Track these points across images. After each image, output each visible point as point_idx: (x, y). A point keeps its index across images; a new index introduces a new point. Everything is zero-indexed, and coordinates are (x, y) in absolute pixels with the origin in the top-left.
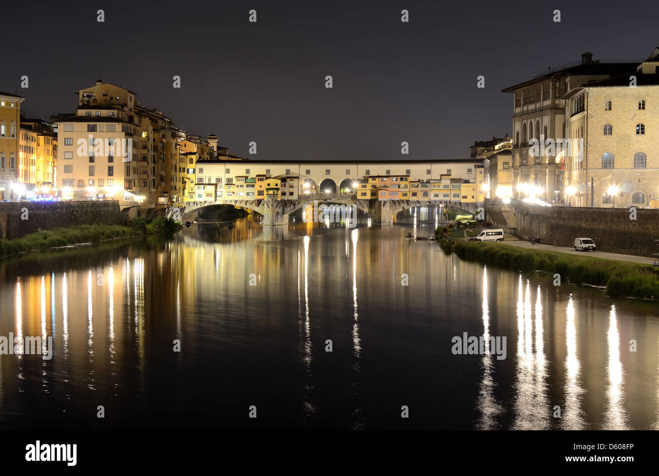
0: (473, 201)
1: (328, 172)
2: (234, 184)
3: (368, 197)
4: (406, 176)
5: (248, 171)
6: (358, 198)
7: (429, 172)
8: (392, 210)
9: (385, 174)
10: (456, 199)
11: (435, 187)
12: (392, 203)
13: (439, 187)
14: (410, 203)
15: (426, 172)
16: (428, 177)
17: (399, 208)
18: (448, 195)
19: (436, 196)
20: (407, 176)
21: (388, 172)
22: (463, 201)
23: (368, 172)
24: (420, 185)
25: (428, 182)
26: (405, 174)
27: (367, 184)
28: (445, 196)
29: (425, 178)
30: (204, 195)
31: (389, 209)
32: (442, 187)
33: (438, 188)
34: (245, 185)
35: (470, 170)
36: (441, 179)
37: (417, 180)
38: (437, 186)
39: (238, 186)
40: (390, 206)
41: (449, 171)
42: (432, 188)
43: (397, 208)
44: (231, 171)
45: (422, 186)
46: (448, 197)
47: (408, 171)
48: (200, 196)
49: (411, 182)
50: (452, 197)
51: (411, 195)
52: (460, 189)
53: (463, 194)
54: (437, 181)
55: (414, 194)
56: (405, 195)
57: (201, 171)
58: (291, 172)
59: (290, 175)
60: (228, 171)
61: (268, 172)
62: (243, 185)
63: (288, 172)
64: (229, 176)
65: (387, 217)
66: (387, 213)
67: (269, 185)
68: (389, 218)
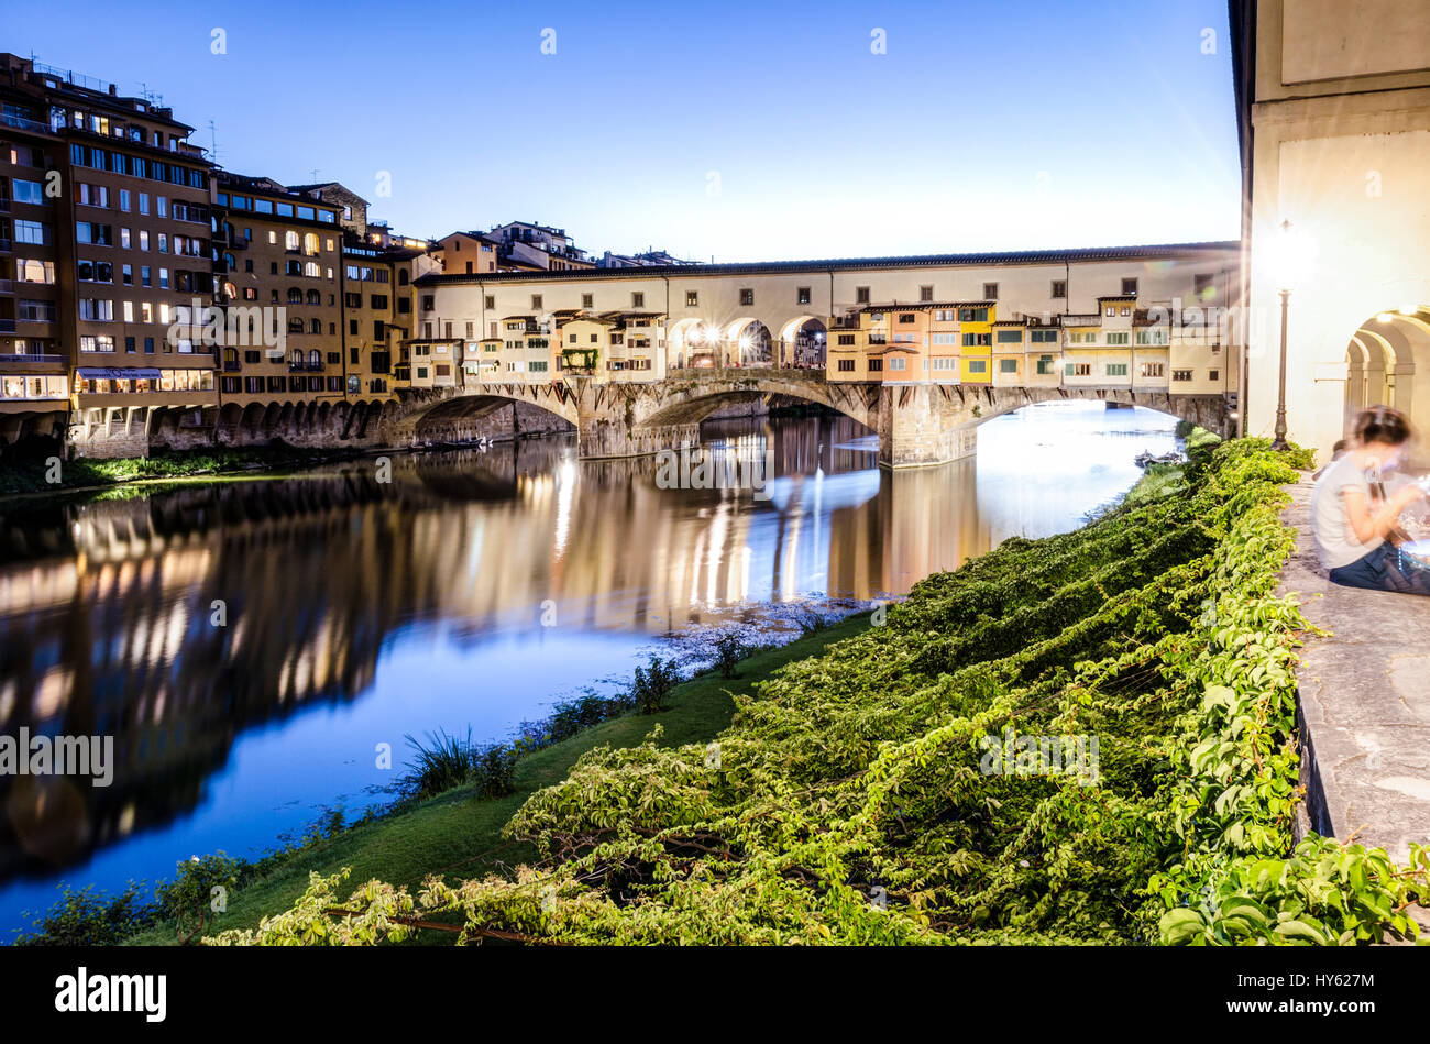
0: (1216, 388)
1: (747, 297)
2: (501, 340)
3: (861, 373)
4: (984, 304)
5: (537, 302)
6: (828, 379)
7: (1059, 290)
8: (937, 417)
9: (916, 299)
10: (1155, 383)
11: (1079, 340)
12: (939, 394)
13: (1093, 340)
14: (995, 393)
15: (1049, 290)
16: (1059, 306)
17: (963, 409)
18: (1125, 366)
19: (1083, 370)
20: (988, 304)
21: (927, 292)
22: (1176, 388)
23: (863, 294)
24: (1027, 334)
25: (1056, 322)
26: (980, 297)
27: (857, 334)
28: (1114, 370)
29: (1046, 310)
30: (431, 371)
31: (925, 414)
32: (1101, 341)
33: (1090, 345)
34: (525, 341)
35: (1203, 282)
36: (1100, 314)
37: (1021, 319)
38: (1083, 338)
39: (509, 345)
40: (933, 405)
41: (1130, 285)
42: (1070, 345)
43: (955, 412)
44: (496, 302)
45: (1036, 338)
46: (1125, 373)
47: (992, 290)
48: (423, 373)
49: (997, 323)
50: (1137, 375)
51: (997, 366)
52: (1168, 348)
53: (1176, 363)
54: (1084, 322)
55: (1009, 365)
56: (978, 366)
57: (428, 304)
58: (646, 300)
59: (640, 310)
60: (490, 303)
61: (588, 300)
62: (521, 342)
63: (638, 299)
64: (492, 315)
65: (918, 440)
66: (919, 426)
67: (573, 338)
68: (929, 443)
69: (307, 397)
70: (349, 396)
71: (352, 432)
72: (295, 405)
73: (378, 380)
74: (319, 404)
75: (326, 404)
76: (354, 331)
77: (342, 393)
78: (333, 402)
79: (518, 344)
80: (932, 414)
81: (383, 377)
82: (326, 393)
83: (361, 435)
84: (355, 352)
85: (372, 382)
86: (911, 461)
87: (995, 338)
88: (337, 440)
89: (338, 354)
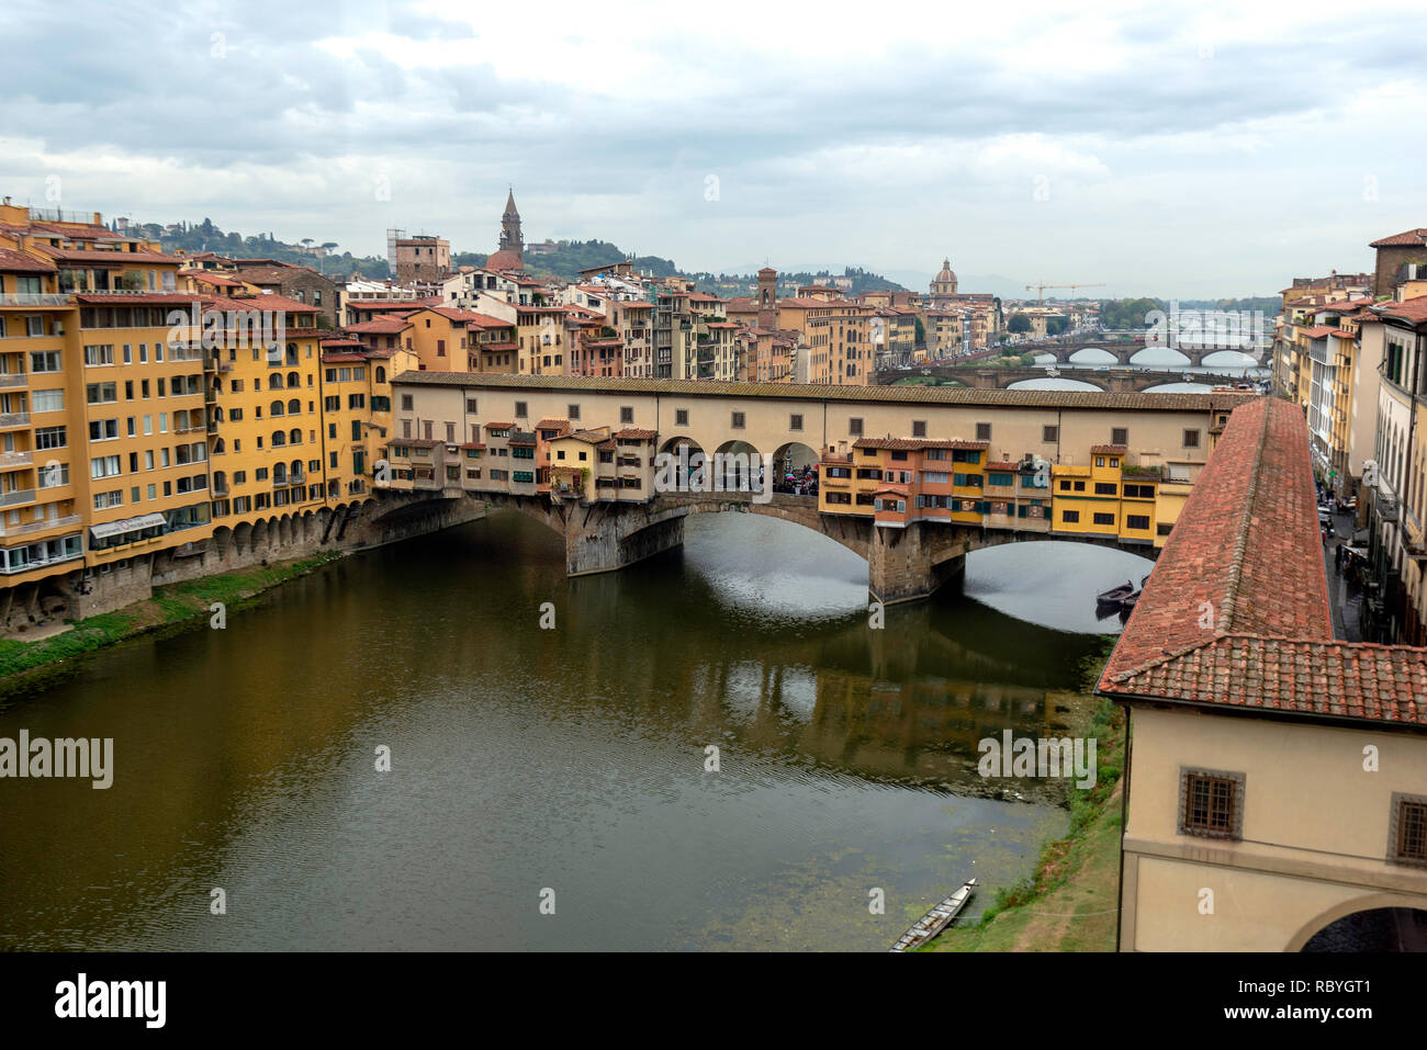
1: (738, 421)
2: (484, 447)
3: (852, 507)
4: (977, 445)
5: (521, 410)
6: (819, 509)
7: (1051, 434)
9: (909, 434)
10: (1138, 535)
11: (1069, 488)
12: (929, 528)
13: (1083, 489)
14: (984, 531)
15: (1040, 434)
16: (1049, 450)
17: (952, 545)
18: (1112, 516)
19: (1071, 517)
21: (919, 429)
22: (1159, 540)
23: (856, 426)
24: (1018, 480)
26: (972, 436)
27: (850, 468)
28: (1102, 519)
29: (1037, 453)
31: (915, 549)
32: (1090, 491)
33: (1079, 494)
34: (510, 452)
35: (1191, 439)
36: (1089, 465)
37: (1012, 462)
38: (1073, 486)
39: (493, 451)
40: (923, 540)
41: (1120, 436)
43: (945, 546)
44: (479, 406)
45: (1026, 484)
46: (1111, 522)
47: (984, 431)
49: (989, 466)
50: (1125, 525)
52: (1154, 502)
53: (1161, 516)
57: (408, 403)
58: (636, 415)
59: (629, 426)
60: (472, 407)
61: (574, 412)
62: (505, 450)
63: (627, 415)
64: (472, 419)
65: (908, 575)
66: (909, 561)
67: (561, 455)
68: (919, 576)
69: (291, 509)
70: (329, 500)
71: (333, 533)
72: (279, 519)
73: (356, 481)
74: (302, 515)
75: (308, 513)
76: (333, 435)
77: (323, 500)
78: (314, 510)
79: (503, 452)
80: (922, 548)
81: (361, 478)
82: (308, 502)
83: (340, 537)
84: (334, 455)
85: (351, 484)
86: (901, 597)
87: (986, 481)
88: (319, 544)
89: (318, 461)
